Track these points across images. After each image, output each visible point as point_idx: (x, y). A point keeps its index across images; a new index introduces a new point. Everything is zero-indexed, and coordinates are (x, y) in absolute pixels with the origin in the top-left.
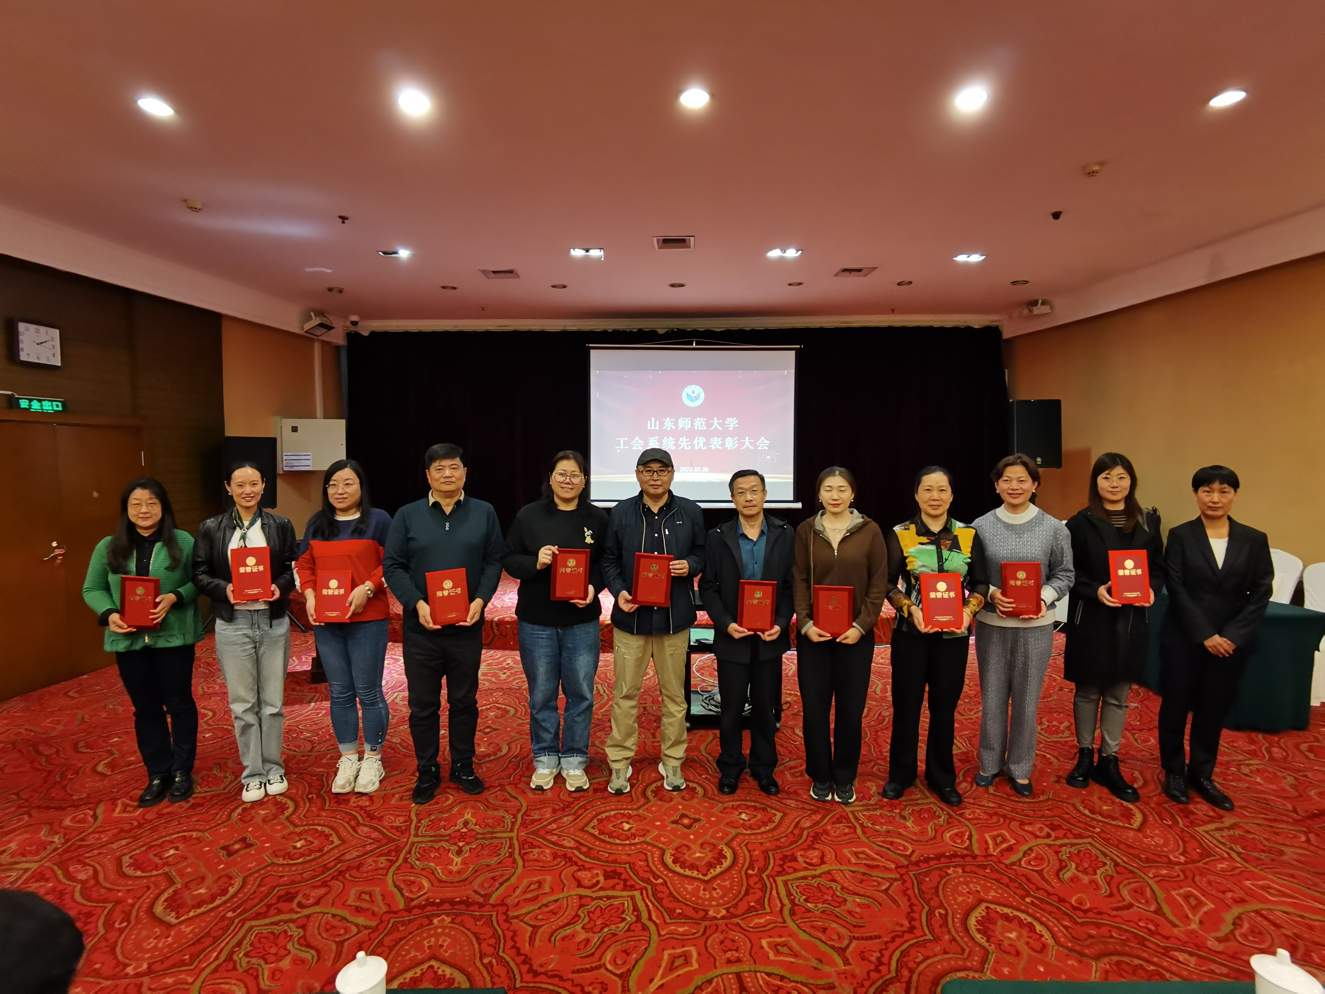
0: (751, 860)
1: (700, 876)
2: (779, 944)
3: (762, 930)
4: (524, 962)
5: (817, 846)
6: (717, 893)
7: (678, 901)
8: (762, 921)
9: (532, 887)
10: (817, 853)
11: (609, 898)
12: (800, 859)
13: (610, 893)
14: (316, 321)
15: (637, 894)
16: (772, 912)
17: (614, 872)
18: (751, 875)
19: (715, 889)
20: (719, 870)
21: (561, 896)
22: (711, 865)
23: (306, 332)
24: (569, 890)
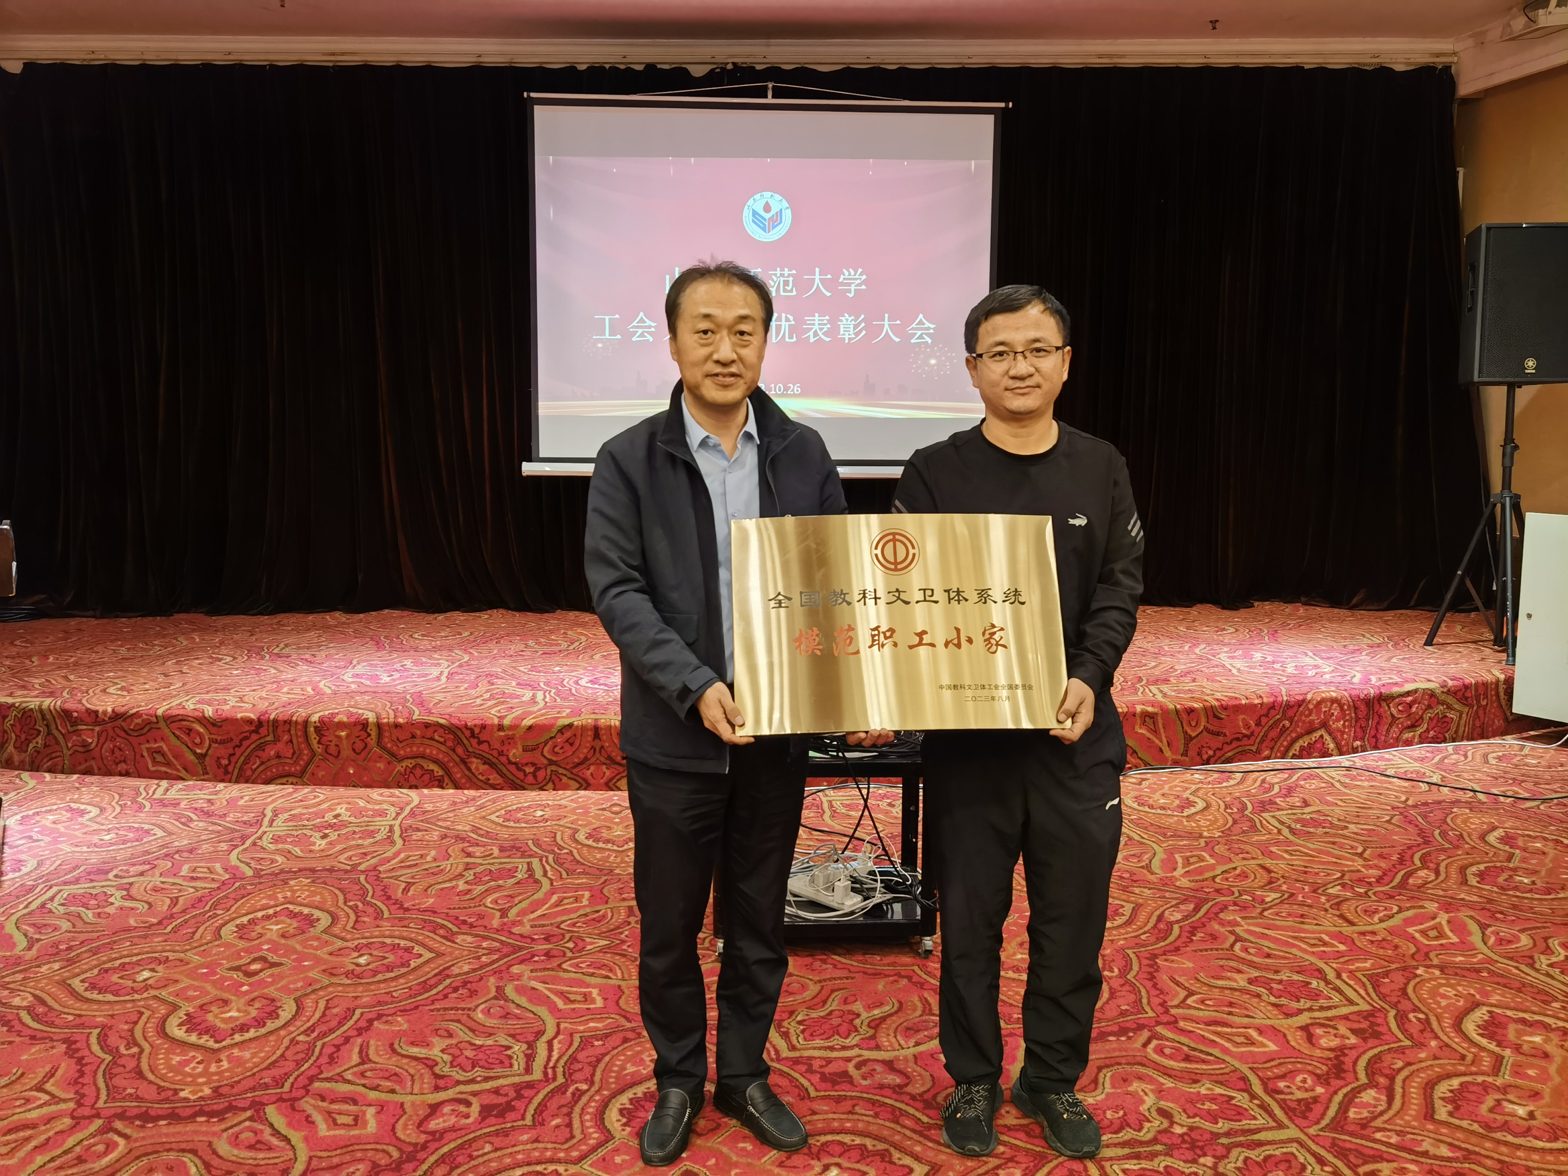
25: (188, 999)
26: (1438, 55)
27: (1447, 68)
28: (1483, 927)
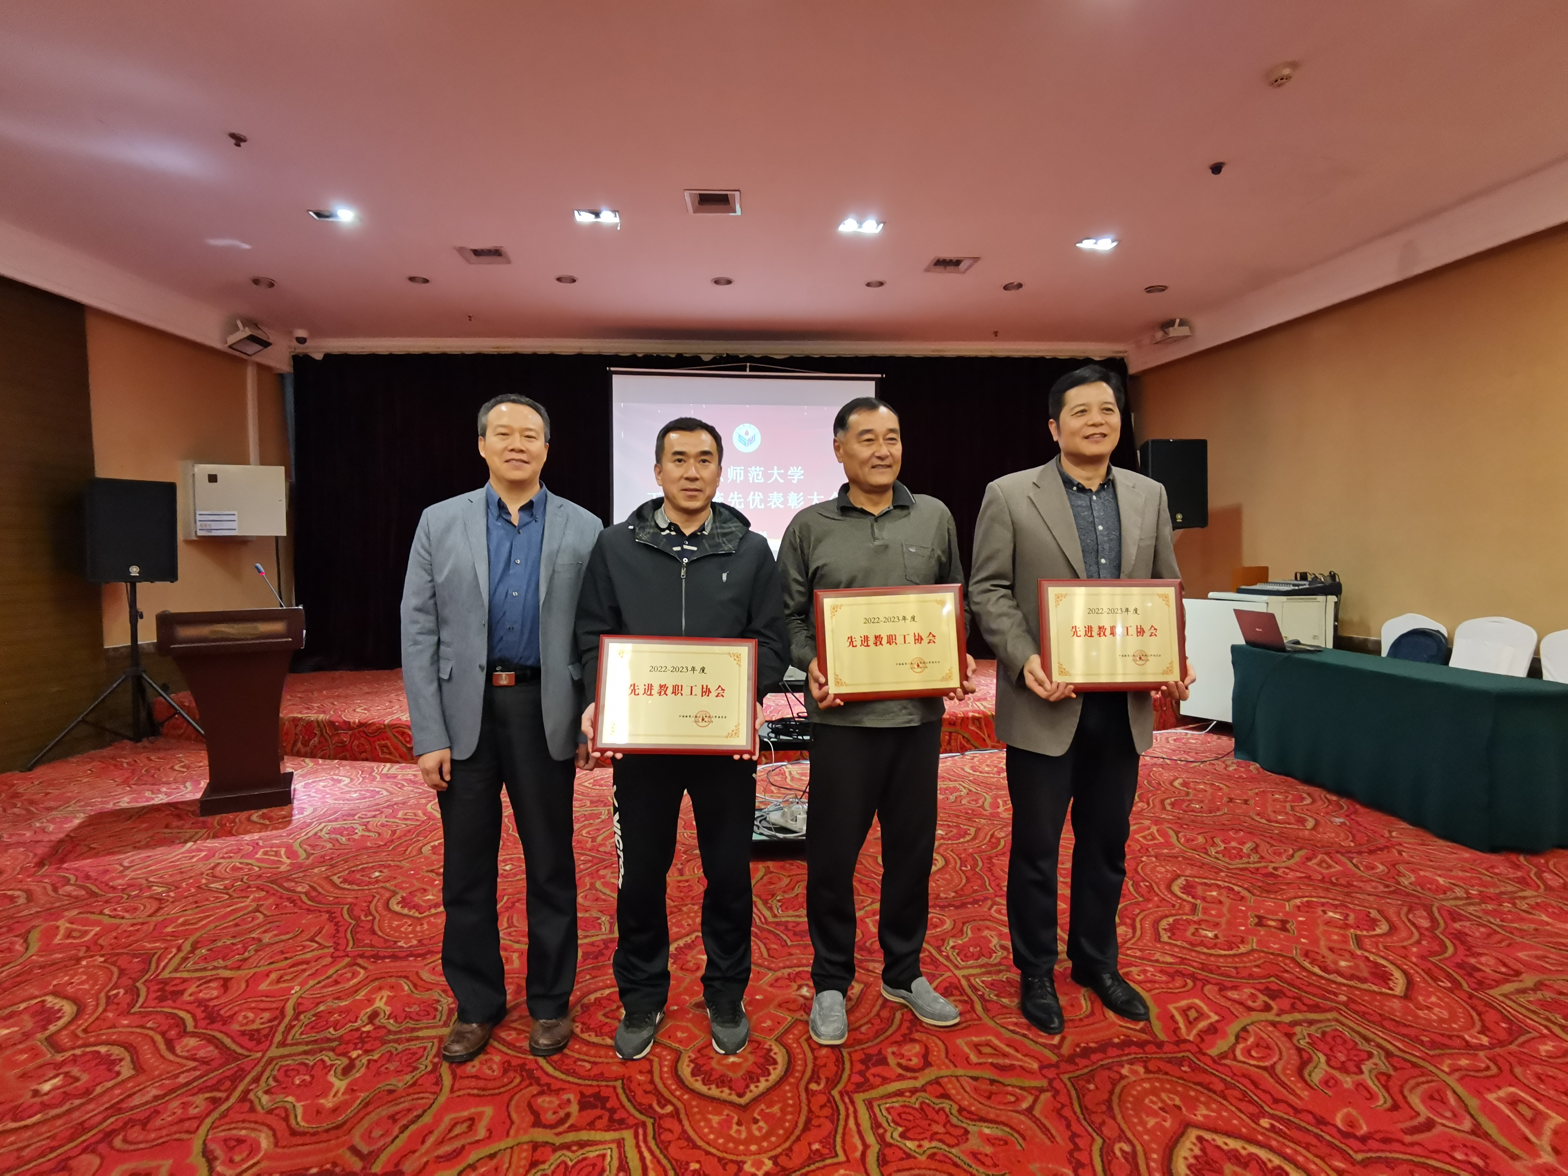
0: (815, 1065)
1: (734, 1098)
5: (917, 1036)
6: (760, 1129)
7: (696, 1147)
9: (458, 1130)
10: (917, 1048)
11: (582, 1145)
12: (892, 1061)
13: (584, 1136)
14: (244, 332)
15: (627, 1135)
16: (848, 1160)
17: (597, 1096)
18: (814, 1093)
19: (756, 1121)
20: (763, 1085)
21: (502, 1145)
22: (752, 1077)
23: (230, 347)
24: (516, 1136)
25: (403, 889)
28: (1177, 833)
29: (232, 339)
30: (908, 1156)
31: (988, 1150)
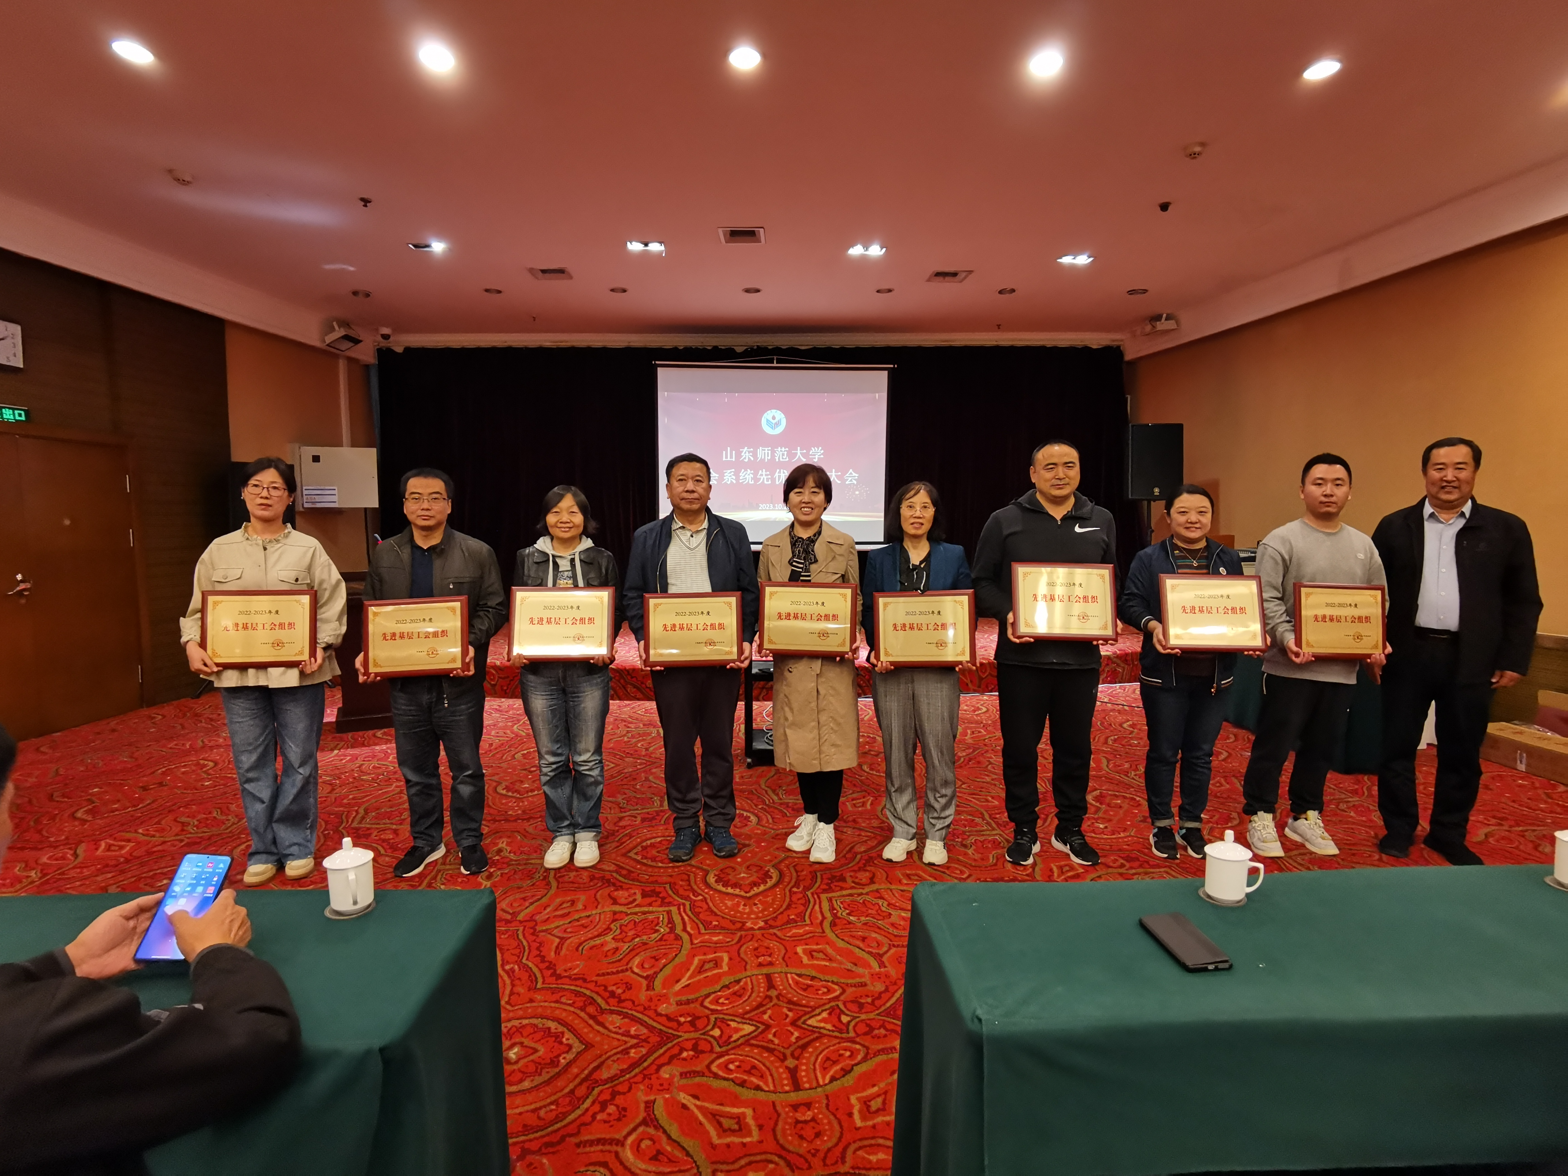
0: (797, 880)
1: (743, 893)
2: (815, 951)
3: (799, 940)
4: (548, 968)
5: (869, 868)
6: (758, 908)
7: (716, 915)
8: (801, 931)
9: (565, 905)
10: (867, 874)
11: (644, 913)
12: (849, 880)
13: (646, 909)
14: (339, 333)
15: (674, 909)
16: (812, 923)
17: (653, 891)
18: (795, 893)
19: (755, 904)
20: (762, 888)
21: (594, 912)
22: (755, 884)
23: (328, 345)
24: (603, 907)
26: (1114, 341)
27: (1118, 347)
28: (1108, 761)
29: (329, 339)
30: (850, 923)
31: (902, 923)
